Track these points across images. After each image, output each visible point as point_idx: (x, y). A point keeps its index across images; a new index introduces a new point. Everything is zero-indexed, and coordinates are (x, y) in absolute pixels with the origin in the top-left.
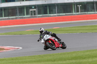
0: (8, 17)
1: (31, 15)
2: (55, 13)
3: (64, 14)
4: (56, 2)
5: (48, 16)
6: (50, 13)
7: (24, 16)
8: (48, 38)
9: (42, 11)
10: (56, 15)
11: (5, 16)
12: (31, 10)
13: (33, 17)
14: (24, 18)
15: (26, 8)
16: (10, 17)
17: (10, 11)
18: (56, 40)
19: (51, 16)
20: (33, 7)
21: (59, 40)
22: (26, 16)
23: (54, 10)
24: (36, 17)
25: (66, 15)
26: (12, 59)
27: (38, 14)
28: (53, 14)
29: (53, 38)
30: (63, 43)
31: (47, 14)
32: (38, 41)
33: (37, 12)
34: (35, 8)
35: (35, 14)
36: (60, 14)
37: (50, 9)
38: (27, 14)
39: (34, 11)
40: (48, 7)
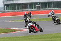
0: (22, 10)
1: (37, 8)
2: (52, 8)
3: (58, 8)
4: (53, 1)
5: (48, 10)
6: (49, 8)
7: (32, 9)
8: (31, 25)
9: (44, 6)
10: (52, 9)
11: (20, 9)
12: (37, 5)
13: (38, 10)
14: (33, 10)
15: (34, 4)
16: (23, 10)
17: (24, 6)
18: (36, 26)
19: (49, 10)
20: (38, 4)
21: (38, 26)
22: (33, 9)
23: (51, 6)
24: (40, 10)
25: (58, 9)
26: (25, 37)
27: (42, 8)
28: (51, 8)
29: (34, 25)
30: (41, 28)
31: (47, 8)
32: (25, 27)
33: (40, 7)
34: (39, 4)
35: (39, 8)
36: (55, 8)
37: (48, 5)
38: (34, 8)
39: (39, 6)
40: (47, 4)
